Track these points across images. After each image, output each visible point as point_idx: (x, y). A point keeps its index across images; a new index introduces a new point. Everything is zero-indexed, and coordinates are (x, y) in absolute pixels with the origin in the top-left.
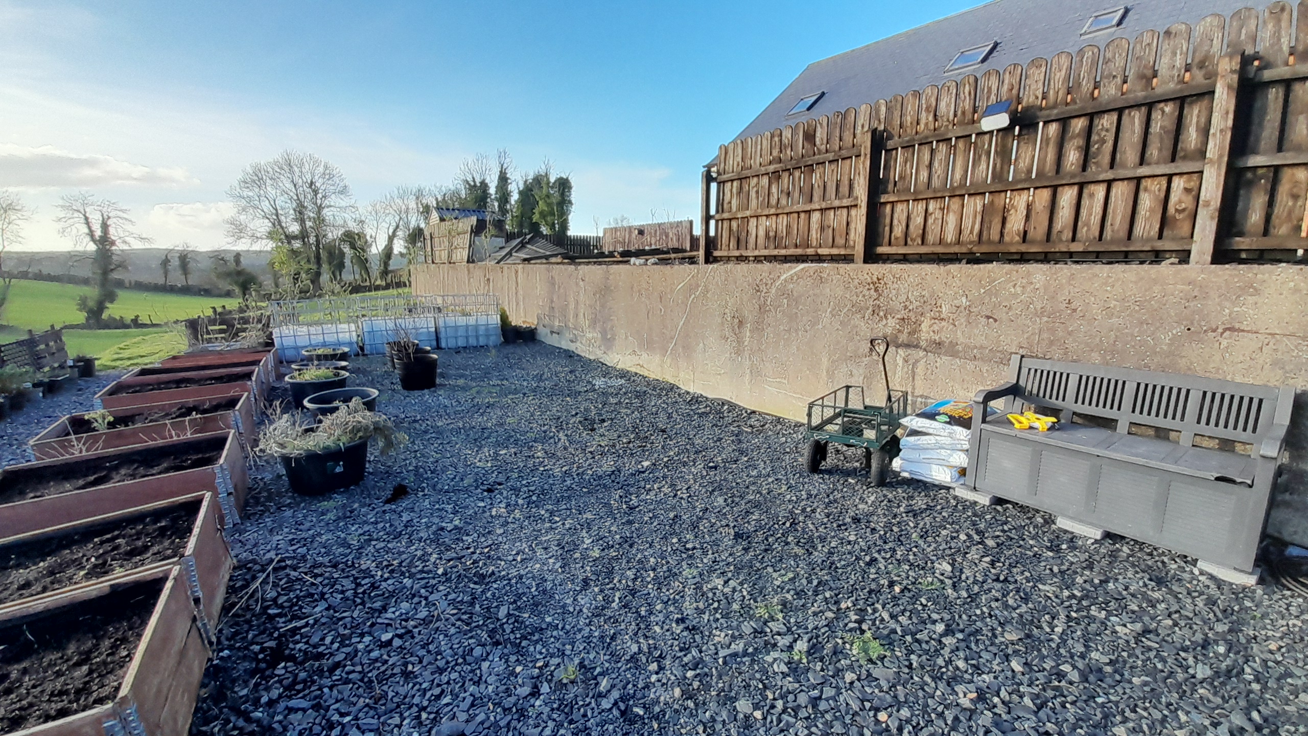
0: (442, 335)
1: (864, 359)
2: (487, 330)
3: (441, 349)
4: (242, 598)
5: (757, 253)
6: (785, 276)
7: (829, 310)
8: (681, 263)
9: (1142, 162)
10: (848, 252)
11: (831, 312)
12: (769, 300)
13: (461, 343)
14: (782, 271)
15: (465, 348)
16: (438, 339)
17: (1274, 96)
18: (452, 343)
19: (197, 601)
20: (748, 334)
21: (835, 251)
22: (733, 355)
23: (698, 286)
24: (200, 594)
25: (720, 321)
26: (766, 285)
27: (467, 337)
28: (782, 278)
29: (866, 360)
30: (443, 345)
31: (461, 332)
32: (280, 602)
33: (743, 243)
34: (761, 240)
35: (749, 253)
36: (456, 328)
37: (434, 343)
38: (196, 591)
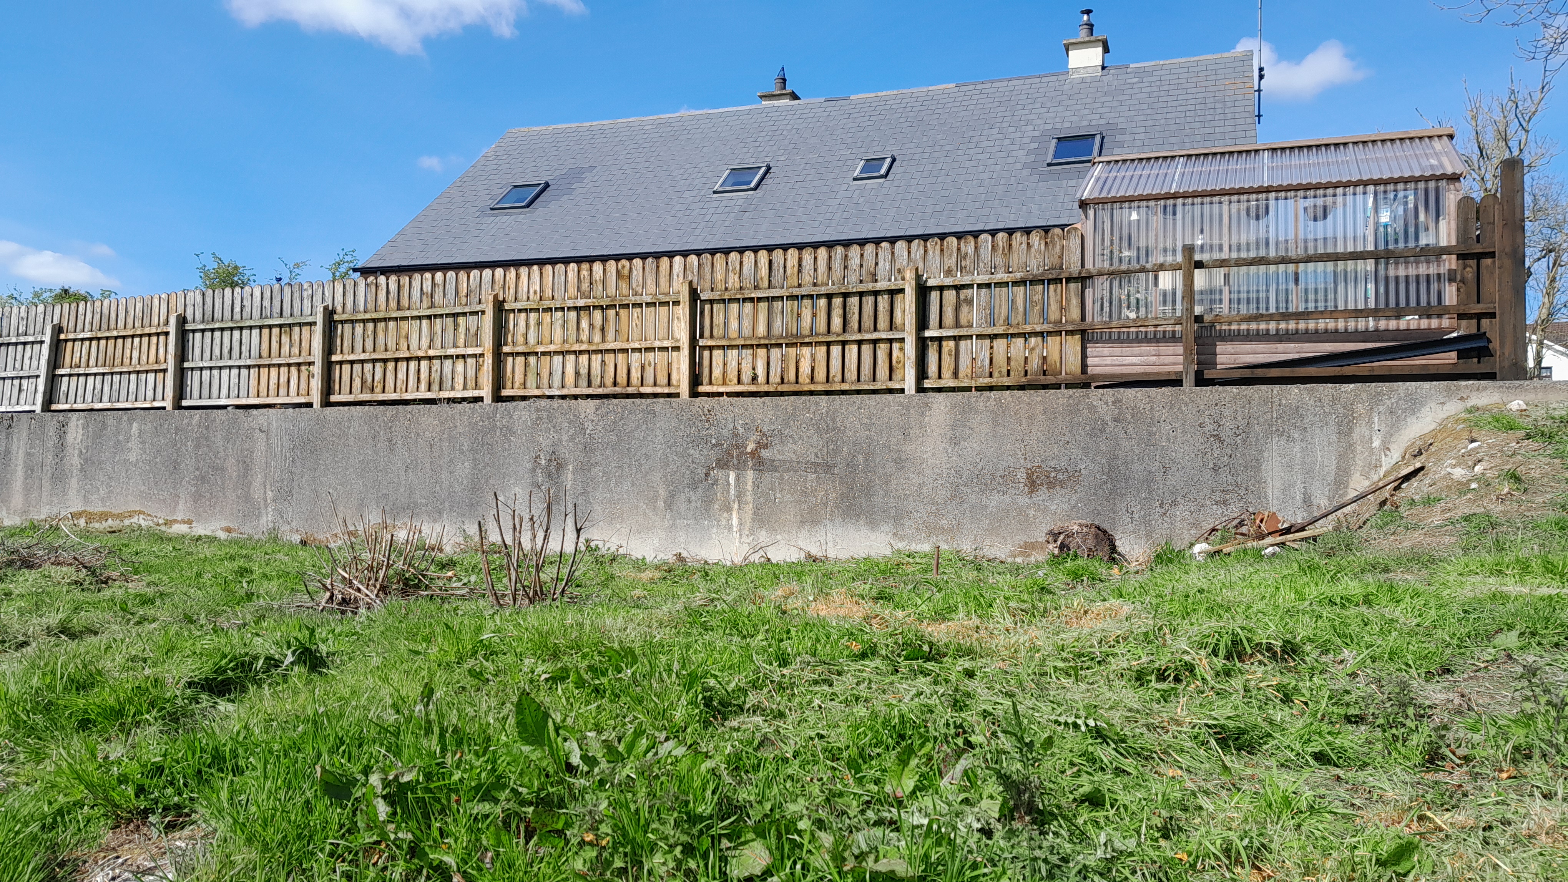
9: (875, 329)
17: (934, 296)
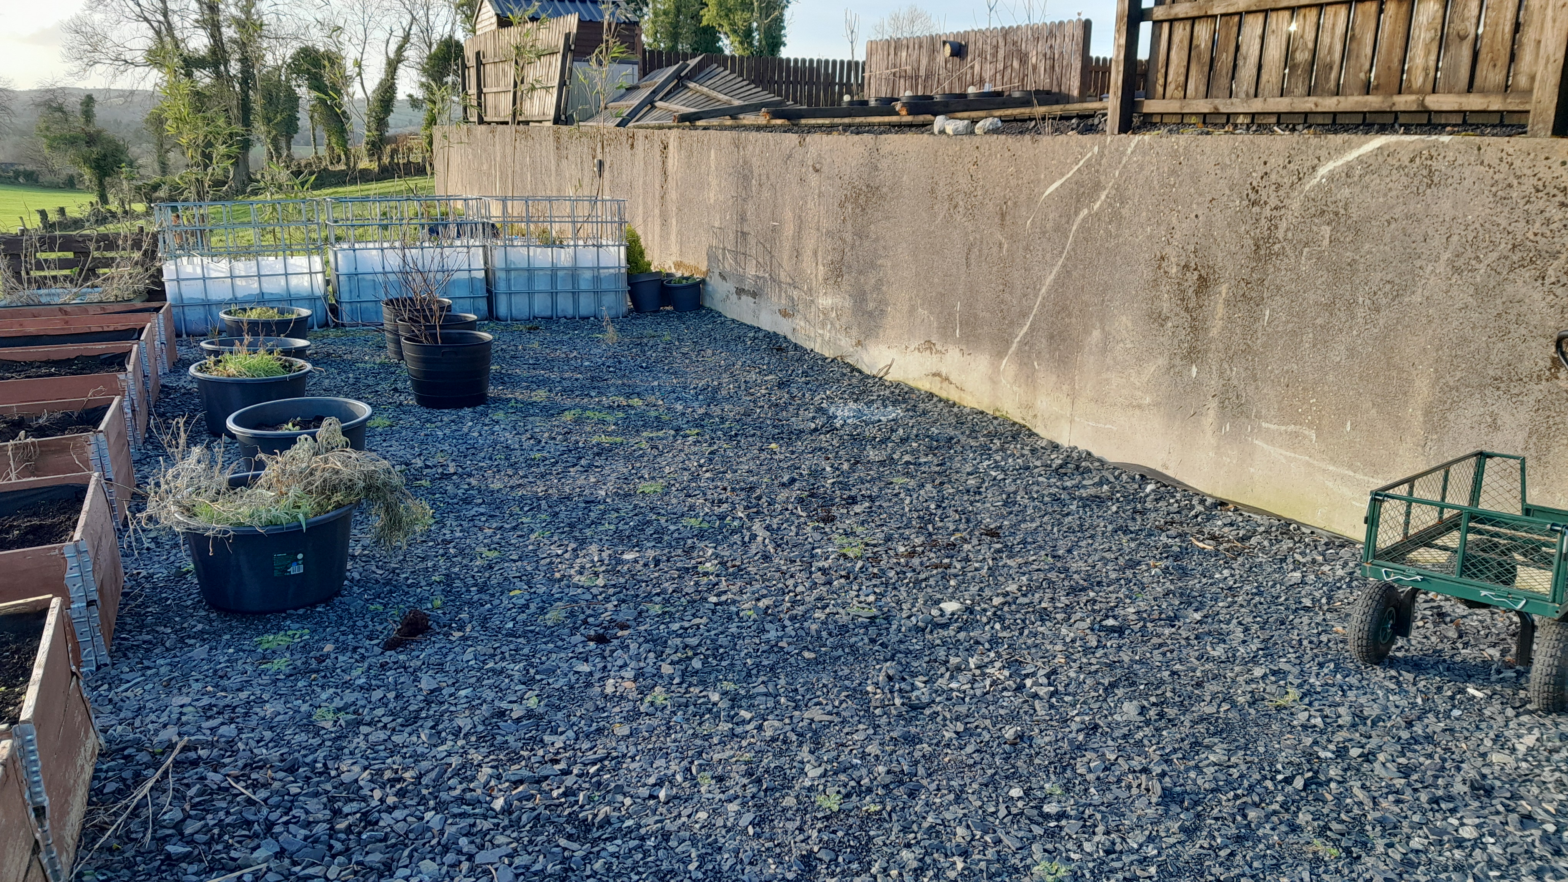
0: (502, 287)
1: (1532, 385)
2: (597, 279)
3: (498, 319)
4: (116, 814)
5: (1257, 106)
6: (1331, 165)
7: (1445, 256)
8: (1057, 131)
10: (1512, 104)
11: (1450, 262)
12: (1283, 225)
13: (541, 306)
14: (1323, 153)
15: (549, 319)
16: (491, 297)
18: (520, 306)
19: (40, 811)
20: (1221, 310)
21: (1474, 102)
22: (1177, 361)
23: (1098, 187)
24: (45, 800)
25: (1148, 274)
26: (1278, 186)
27: (553, 294)
28: (1323, 171)
29: (1538, 390)
30: (502, 309)
31: (542, 284)
32: (188, 831)
33: (1223, 81)
34: (1272, 75)
35: (1237, 105)
36: (530, 271)
37: (483, 305)
38: (39, 794)
